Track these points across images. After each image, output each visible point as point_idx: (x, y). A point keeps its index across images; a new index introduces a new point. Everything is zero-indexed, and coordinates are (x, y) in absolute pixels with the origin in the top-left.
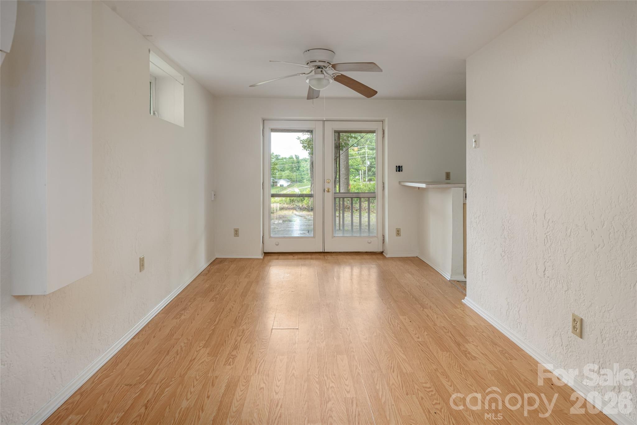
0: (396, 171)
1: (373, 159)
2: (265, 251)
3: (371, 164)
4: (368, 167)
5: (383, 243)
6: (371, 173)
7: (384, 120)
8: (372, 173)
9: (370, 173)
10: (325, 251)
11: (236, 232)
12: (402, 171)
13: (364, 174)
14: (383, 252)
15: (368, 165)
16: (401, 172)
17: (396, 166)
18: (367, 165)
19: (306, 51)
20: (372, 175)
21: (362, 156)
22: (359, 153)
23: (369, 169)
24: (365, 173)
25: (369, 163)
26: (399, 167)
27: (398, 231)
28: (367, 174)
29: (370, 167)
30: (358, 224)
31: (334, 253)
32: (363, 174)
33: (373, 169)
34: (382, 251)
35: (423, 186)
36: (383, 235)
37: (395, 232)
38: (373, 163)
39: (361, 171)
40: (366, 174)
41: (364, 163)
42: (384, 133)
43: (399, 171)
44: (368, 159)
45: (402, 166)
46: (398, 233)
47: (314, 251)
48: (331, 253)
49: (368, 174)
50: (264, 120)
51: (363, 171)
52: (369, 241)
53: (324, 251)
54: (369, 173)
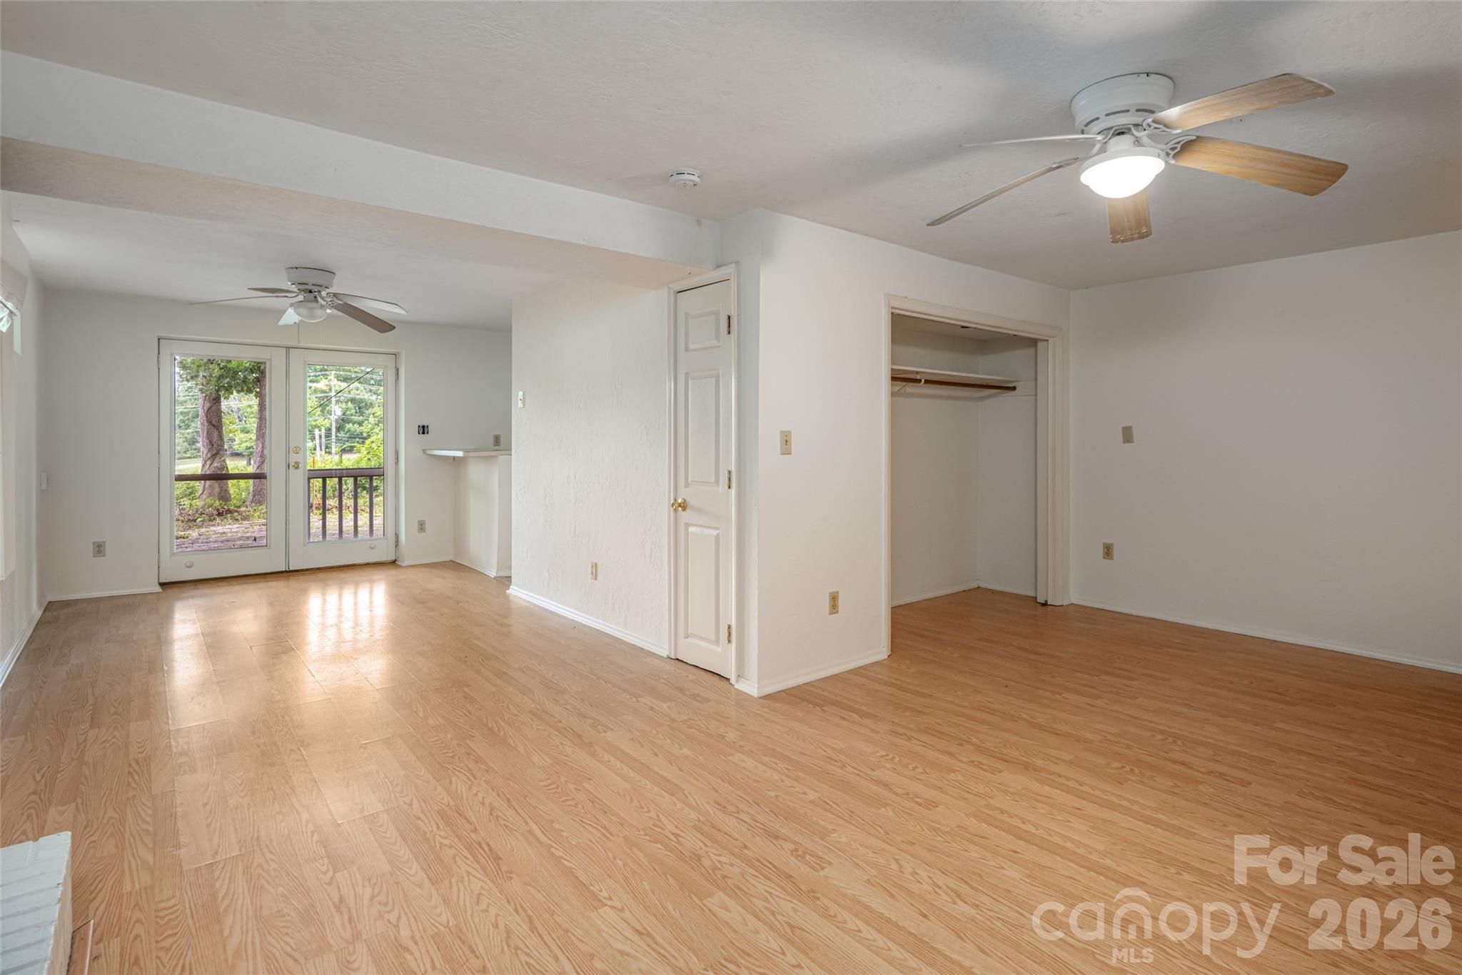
0: (419, 433)
1: (350, 403)
2: (162, 581)
3: (344, 414)
4: (337, 421)
5: (396, 547)
6: (344, 435)
7: (398, 353)
8: (347, 435)
9: (342, 434)
10: (291, 569)
11: (99, 549)
12: (428, 433)
13: (326, 437)
14: (396, 560)
15: (336, 417)
16: (426, 435)
17: (419, 426)
18: (333, 418)
19: (292, 268)
20: (346, 439)
21: (319, 395)
22: (313, 388)
23: (339, 427)
24: (328, 435)
25: (339, 412)
26: (423, 427)
27: (421, 525)
28: (333, 437)
29: (343, 420)
30: (337, 532)
31: (307, 570)
32: (323, 437)
33: (349, 426)
34: (394, 558)
35: (460, 454)
36: (396, 534)
37: (416, 527)
38: (348, 412)
39: (320, 430)
40: (331, 436)
41: (326, 412)
42: (398, 373)
43: (423, 433)
44: (337, 402)
45: (428, 426)
46: (422, 526)
47: (268, 571)
48: (302, 570)
49: (336, 436)
50: (159, 339)
51: (323, 430)
52: (373, 546)
53: (287, 569)
54: (339, 435)
